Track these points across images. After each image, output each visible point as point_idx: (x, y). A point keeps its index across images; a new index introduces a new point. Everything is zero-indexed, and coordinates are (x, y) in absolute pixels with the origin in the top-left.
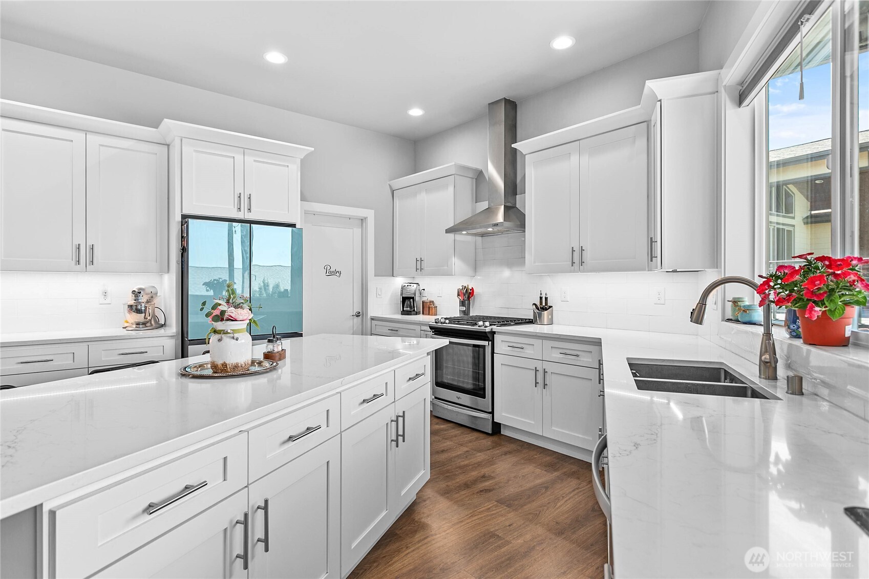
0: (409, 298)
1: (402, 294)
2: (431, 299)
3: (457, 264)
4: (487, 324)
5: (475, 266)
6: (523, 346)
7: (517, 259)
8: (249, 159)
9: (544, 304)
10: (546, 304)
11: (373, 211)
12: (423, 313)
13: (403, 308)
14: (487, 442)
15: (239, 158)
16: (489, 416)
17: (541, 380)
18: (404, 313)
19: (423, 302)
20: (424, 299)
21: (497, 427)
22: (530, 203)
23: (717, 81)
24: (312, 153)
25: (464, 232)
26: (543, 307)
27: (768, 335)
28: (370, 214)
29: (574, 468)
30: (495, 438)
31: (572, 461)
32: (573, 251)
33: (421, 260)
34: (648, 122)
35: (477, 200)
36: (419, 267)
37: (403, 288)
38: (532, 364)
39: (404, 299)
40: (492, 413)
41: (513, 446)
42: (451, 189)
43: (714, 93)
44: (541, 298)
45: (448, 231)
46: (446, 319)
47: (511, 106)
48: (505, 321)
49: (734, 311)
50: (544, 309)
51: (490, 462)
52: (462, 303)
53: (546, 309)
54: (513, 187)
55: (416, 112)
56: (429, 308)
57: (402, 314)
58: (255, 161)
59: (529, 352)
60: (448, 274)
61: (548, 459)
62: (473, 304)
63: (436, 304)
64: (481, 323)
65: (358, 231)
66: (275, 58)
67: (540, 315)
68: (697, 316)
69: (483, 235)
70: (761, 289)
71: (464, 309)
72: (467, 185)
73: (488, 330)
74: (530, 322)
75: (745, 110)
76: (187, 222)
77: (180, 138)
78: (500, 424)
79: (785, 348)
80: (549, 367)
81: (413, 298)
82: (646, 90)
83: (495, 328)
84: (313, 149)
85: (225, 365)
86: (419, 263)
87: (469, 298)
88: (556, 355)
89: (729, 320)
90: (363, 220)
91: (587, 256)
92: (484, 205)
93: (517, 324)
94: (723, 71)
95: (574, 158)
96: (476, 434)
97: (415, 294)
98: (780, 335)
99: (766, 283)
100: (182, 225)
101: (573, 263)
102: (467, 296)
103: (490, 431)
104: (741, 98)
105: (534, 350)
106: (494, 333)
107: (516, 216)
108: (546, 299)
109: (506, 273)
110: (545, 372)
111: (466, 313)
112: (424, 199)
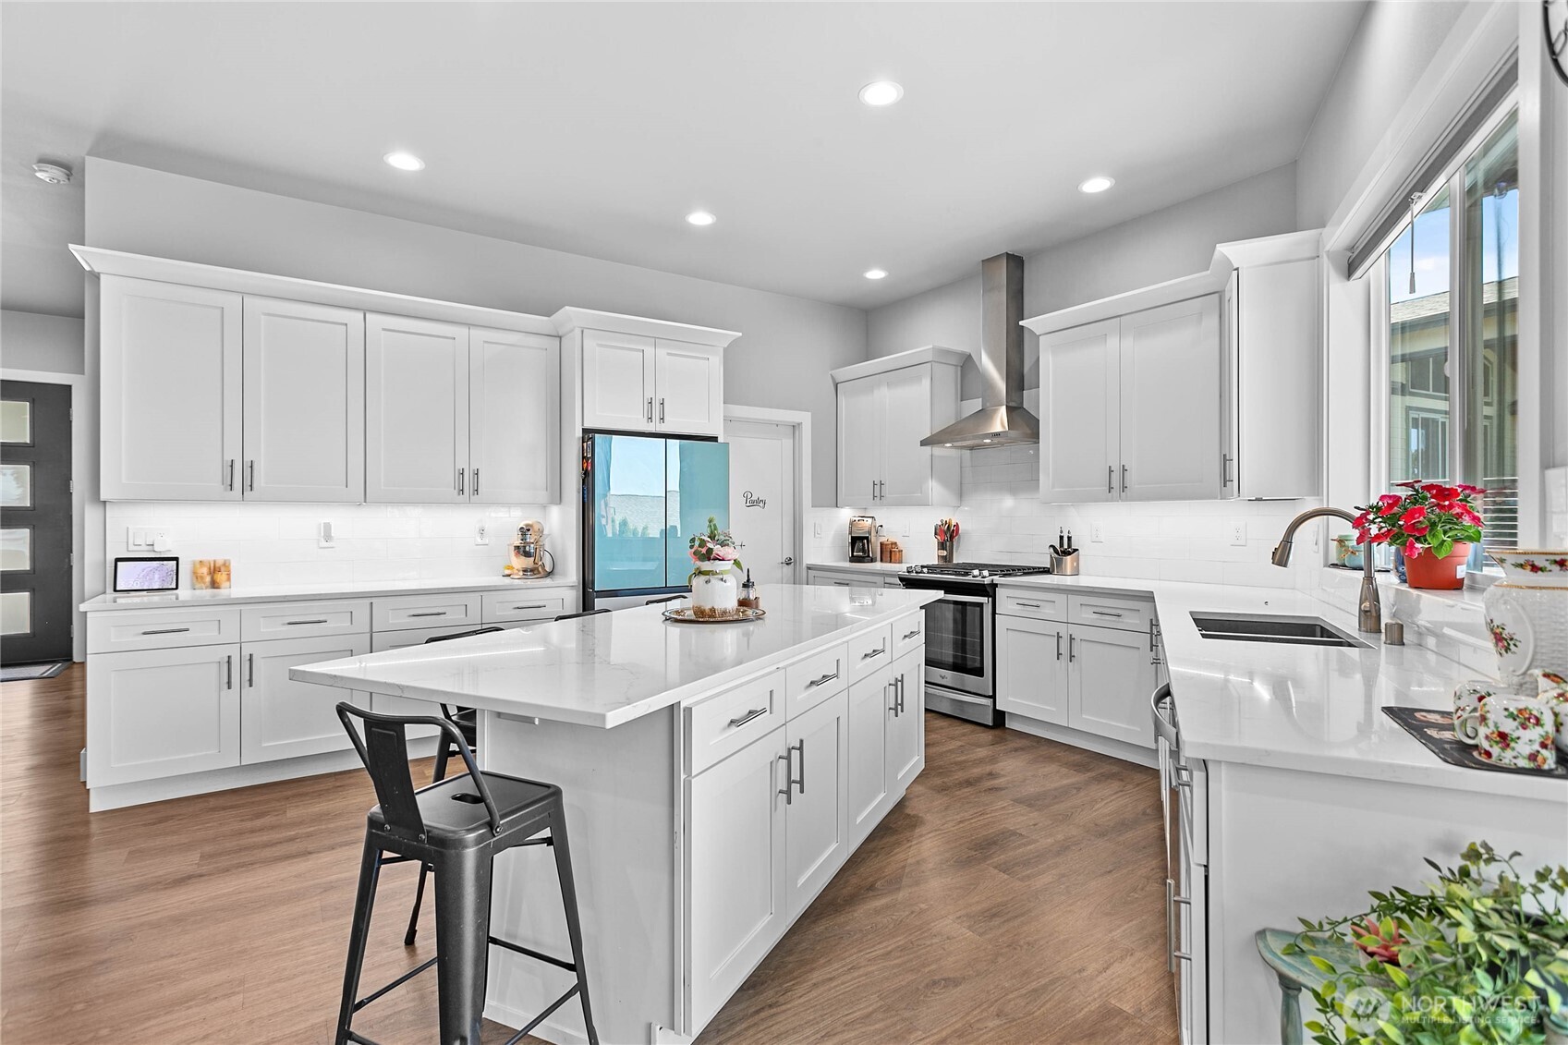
0: (861, 539)
1: (850, 533)
2: (892, 539)
3: (934, 489)
4: (986, 573)
5: (961, 493)
6: (1039, 603)
7: (1027, 480)
8: (662, 352)
9: (1066, 546)
10: (1069, 546)
11: (810, 413)
12: (881, 561)
13: (853, 552)
14: (987, 736)
15: (649, 351)
16: (988, 702)
17: (1066, 649)
18: (854, 559)
19: (881, 543)
20: (883, 540)
21: (999, 717)
22: (1048, 401)
23: (1318, 243)
24: (739, 338)
25: (948, 445)
26: (1064, 550)
27: (1369, 579)
28: (805, 418)
29: (1115, 769)
30: (997, 732)
31: (1111, 761)
32: (1111, 471)
33: (881, 484)
34: (1220, 294)
35: (964, 396)
36: (877, 494)
37: (852, 523)
38: (1053, 629)
39: (854, 540)
40: (993, 697)
41: (1024, 742)
42: (926, 383)
43: (1314, 258)
44: (1061, 538)
45: (924, 443)
46: (923, 567)
47: (1016, 263)
48: (1008, 571)
49: (1339, 553)
50: (1066, 553)
51: (993, 760)
52: (942, 546)
53: (1069, 554)
54: (1018, 379)
55: (876, 274)
56: (891, 552)
57: (851, 561)
58: (669, 354)
59: (1047, 611)
60: (923, 503)
61: (1077, 757)
62: (958, 547)
63: (901, 546)
64: (976, 572)
65: (788, 443)
66: (700, 219)
67: (1059, 563)
68: (1281, 557)
69: (972, 448)
70: (1358, 523)
71: (945, 553)
72: (948, 375)
73: (987, 581)
74: (1046, 571)
75: (1356, 284)
76: (593, 440)
77: (580, 330)
78: (1004, 712)
79: (1391, 594)
80: (1078, 633)
81: (867, 538)
82: (1216, 253)
83: (997, 579)
84: (741, 334)
86: (877, 488)
87: (952, 537)
88: (1088, 616)
89: (1334, 565)
90: (795, 428)
91: (1132, 478)
92: (975, 405)
93: (1025, 574)
94: (1326, 231)
95: (1113, 342)
96: (969, 727)
97: (870, 533)
98: (1388, 583)
99: (1363, 517)
100: (583, 442)
101: (1110, 488)
102: (948, 535)
103: (990, 723)
104: (1350, 269)
105: (1055, 609)
106: (996, 585)
107: (1025, 423)
108: (1069, 538)
109: (1008, 502)
110: (1072, 639)
111: (948, 559)
112: (885, 396)
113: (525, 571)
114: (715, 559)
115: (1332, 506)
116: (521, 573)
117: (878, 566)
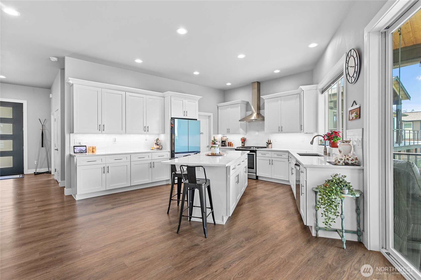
0: (224, 141)
1: (221, 140)
2: (230, 141)
3: (241, 130)
5: (246, 131)
6: (265, 154)
7: (262, 128)
8: (186, 101)
9: (269, 142)
10: (270, 142)
11: (212, 114)
12: (228, 146)
13: (222, 144)
14: (255, 181)
15: (184, 101)
16: (255, 174)
17: (271, 163)
18: (222, 146)
19: (228, 142)
20: (229, 141)
21: (257, 177)
22: (266, 112)
23: (317, 87)
24: (202, 98)
25: (245, 121)
26: (269, 143)
27: (325, 146)
28: (211, 114)
29: (281, 185)
30: (257, 180)
32: (279, 127)
33: (229, 129)
34: (300, 94)
35: (247, 110)
36: (228, 131)
37: (222, 138)
38: (268, 159)
39: (222, 142)
40: (256, 173)
41: (263, 182)
42: (240, 108)
43: (316, 89)
44: (268, 141)
45: (240, 121)
46: (240, 147)
47: (259, 83)
49: (321, 142)
50: (269, 144)
51: (256, 185)
52: (242, 143)
53: (270, 144)
54: (259, 108)
55: (229, 84)
56: (230, 144)
57: (221, 146)
58: (188, 101)
59: (267, 155)
60: (239, 133)
61: (273, 183)
62: (246, 142)
63: (232, 143)
64: (252, 148)
65: (208, 120)
66: (196, 73)
67: (268, 146)
68: (312, 143)
69: (249, 122)
70: (324, 137)
71: (243, 144)
72: (244, 106)
73: (255, 149)
74: (266, 148)
75: (323, 95)
76: (174, 120)
77: (170, 96)
78: (258, 176)
79: (329, 149)
80: (273, 159)
81: (225, 141)
82: (299, 88)
83: (257, 149)
84: (202, 97)
85: (216, 154)
86: (228, 130)
87: (245, 141)
88: (276, 156)
89: (320, 145)
90: (209, 117)
91: (283, 129)
92: (250, 113)
93: (261, 148)
94: (319, 85)
95: (279, 102)
96: (251, 180)
97: (226, 140)
98: (328, 147)
99: (324, 136)
100: (171, 120)
101: (279, 131)
102: (244, 141)
103: (255, 179)
104: (323, 92)
105: (269, 155)
106: (256, 150)
107: (261, 117)
108: (270, 141)
110: (272, 160)
111: (244, 145)
112: (230, 110)
113: (157, 148)
114: (216, 144)
115: (319, 134)
116: (156, 149)
117: (227, 147)
